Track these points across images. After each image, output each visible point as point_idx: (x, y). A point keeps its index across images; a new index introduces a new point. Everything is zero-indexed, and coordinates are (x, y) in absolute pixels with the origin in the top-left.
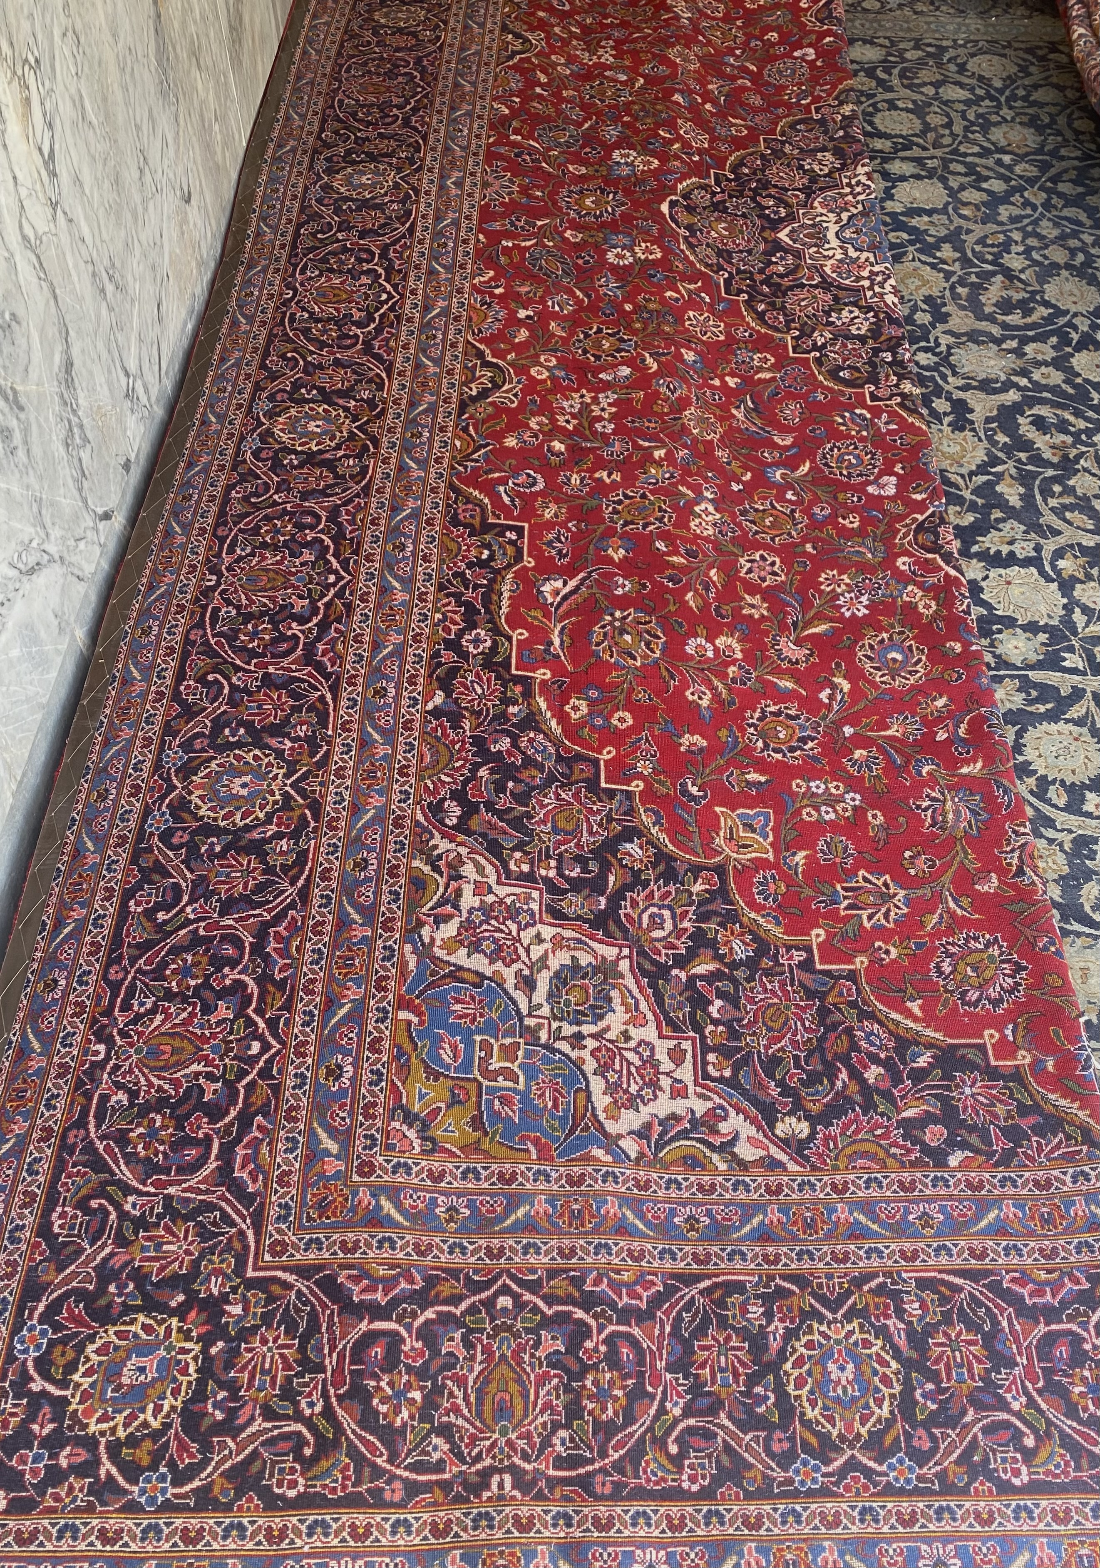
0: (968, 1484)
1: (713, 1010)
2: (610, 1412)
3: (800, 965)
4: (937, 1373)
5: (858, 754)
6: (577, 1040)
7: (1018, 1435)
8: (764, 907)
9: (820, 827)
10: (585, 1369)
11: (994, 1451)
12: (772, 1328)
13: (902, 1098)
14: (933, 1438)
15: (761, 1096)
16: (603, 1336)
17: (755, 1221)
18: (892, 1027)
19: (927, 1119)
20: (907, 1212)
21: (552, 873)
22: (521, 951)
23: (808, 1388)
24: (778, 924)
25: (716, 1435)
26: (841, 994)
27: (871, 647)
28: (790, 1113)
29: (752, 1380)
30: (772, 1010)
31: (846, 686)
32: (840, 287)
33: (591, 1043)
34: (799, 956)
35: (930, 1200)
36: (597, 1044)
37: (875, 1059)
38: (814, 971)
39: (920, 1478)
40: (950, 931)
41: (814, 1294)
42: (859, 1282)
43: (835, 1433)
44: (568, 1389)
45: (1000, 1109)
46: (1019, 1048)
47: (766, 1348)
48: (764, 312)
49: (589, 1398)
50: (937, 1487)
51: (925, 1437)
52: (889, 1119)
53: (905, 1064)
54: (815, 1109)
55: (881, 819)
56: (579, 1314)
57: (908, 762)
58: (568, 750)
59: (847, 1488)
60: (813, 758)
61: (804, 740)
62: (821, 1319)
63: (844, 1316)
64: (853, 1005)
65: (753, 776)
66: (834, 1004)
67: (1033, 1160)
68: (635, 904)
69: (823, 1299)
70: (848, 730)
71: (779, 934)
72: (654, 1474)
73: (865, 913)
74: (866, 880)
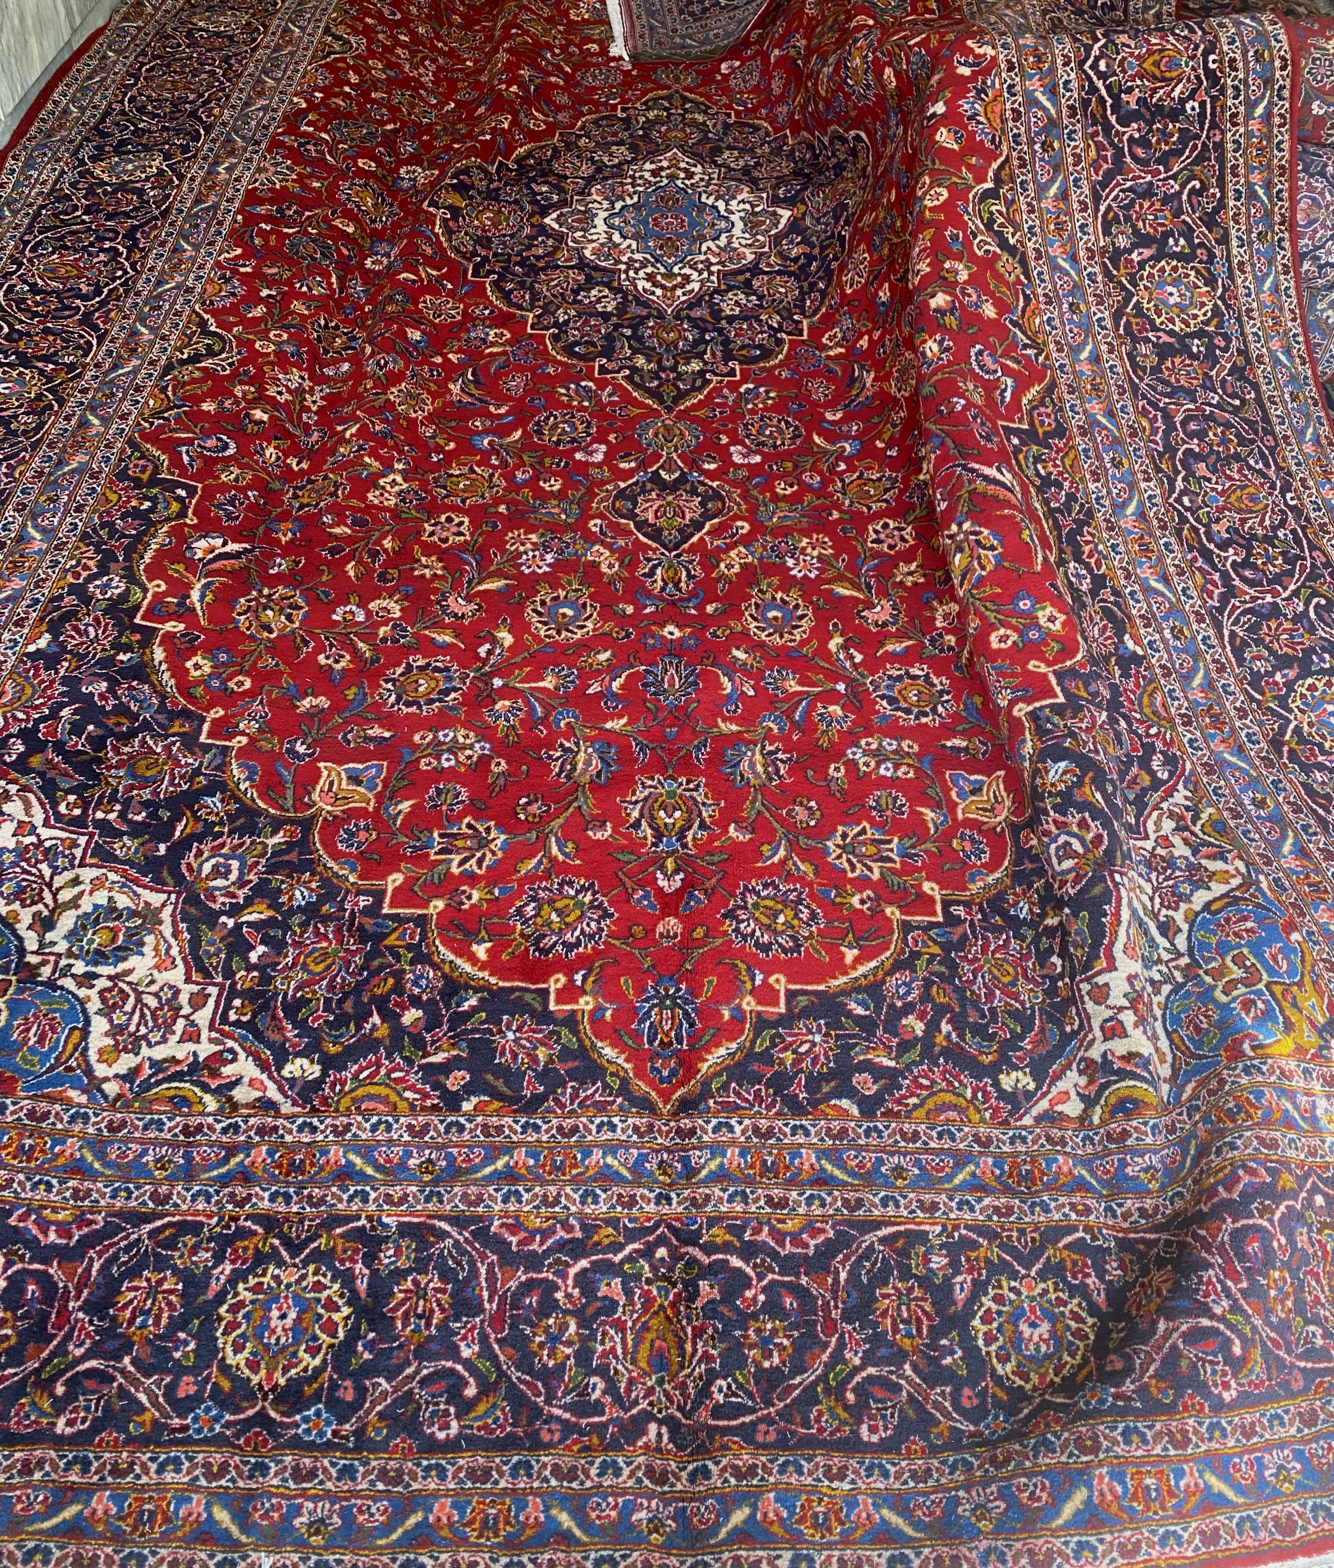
1: (254, 957)
3: (365, 910)
5: (501, 704)
8: (344, 854)
9: (435, 775)
12: (217, 1271)
13: (433, 1043)
16: (9, 1272)
17: (234, 1162)
18: (446, 969)
19: (456, 1064)
21: (112, 816)
22: (46, 894)
23: (236, 1334)
24: (354, 869)
25: (113, 1379)
26: (401, 937)
27: (543, 603)
28: (303, 1056)
29: (176, 1324)
30: (318, 954)
31: (508, 641)
32: (597, 268)
33: (102, 983)
34: (366, 901)
36: (109, 984)
37: (415, 1001)
38: (378, 916)
39: (335, 1433)
40: (545, 876)
41: (281, 1238)
45: (542, 1053)
46: (585, 993)
47: (205, 1289)
48: (511, 291)
50: (351, 1444)
51: (352, 1388)
52: (413, 1061)
53: (448, 1006)
54: (333, 1051)
55: (504, 766)
57: (548, 716)
59: (246, 1442)
60: (452, 708)
61: (447, 692)
62: (279, 1261)
63: (303, 1259)
64: (410, 948)
65: (375, 731)
66: (391, 949)
67: (564, 1106)
68: (200, 853)
69: (287, 1243)
70: (498, 682)
71: (352, 879)
72: (28, 1417)
73: (457, 858)
74: (469, 826)
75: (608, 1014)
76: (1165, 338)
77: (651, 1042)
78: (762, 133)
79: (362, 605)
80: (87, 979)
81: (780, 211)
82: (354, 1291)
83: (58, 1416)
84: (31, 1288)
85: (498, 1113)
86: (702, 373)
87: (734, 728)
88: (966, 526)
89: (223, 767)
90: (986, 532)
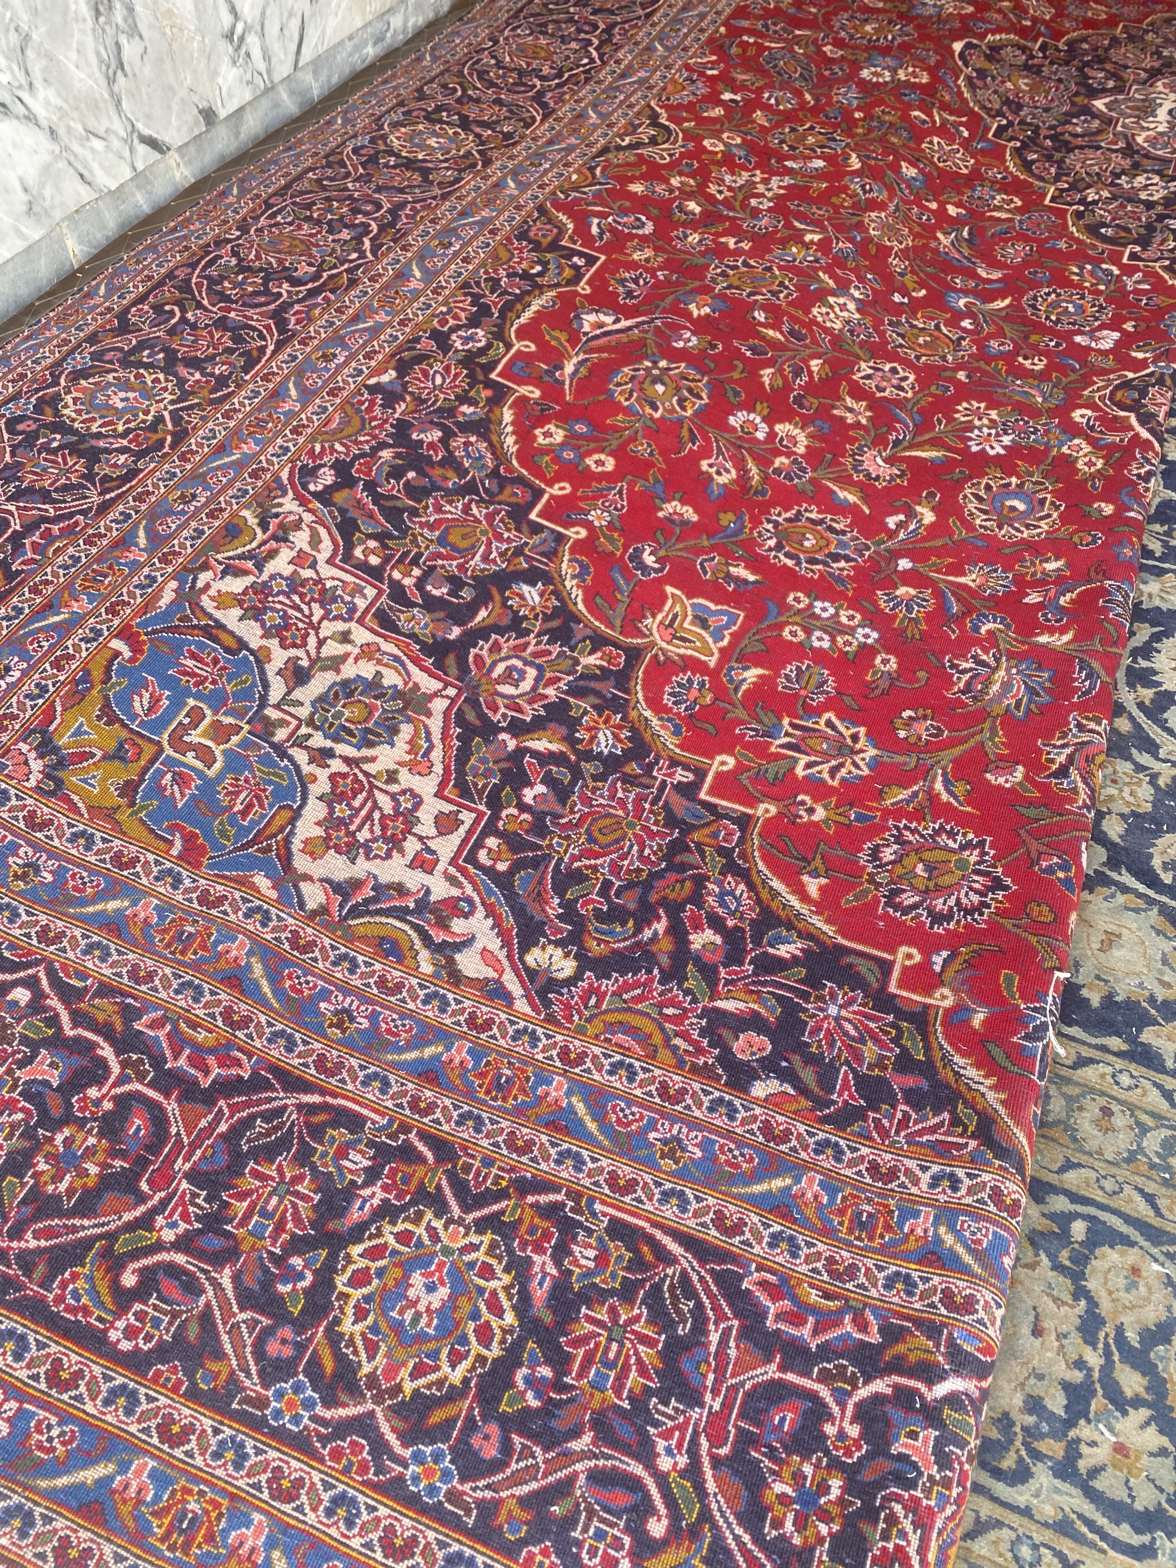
0: (524, 1542)
1: (528, 795)
2: (63, 1187)
4: (569, 1359)
7: (644, 1509)
8: (669, 710)
9: (799, 651)
10: (67, 1119)
11: (591, 1513)
13: (728, 983)
14: (507, 1448)
15: (532, 909)
16: (118, 1091)
17: (429, 1051)
18: (765, 895)
19: (754, 1022)
20: (652, 1126)
23: (365, 1291)
24: (677, 733)
26: (715, 835)
27: (988, 488)
28: (557, 944)
29: (296, 1246)
30: (608, 821)
31: (929, 517)
33: (337, 766)
34: (682, 776)
35: (694, 1125)
36: (344, 769)
39: (453, 1496)
40: (918, 815)
41: (452, 1177)
42: (524, 1187)
43: (366, 1369)
44: (29, 1134)
45: (870, 1051)
46: (942, 984)
47: (342, 1212)
48: (1033, 162)
49: (48, 1157)
50: (470, 1522)
51: (495, 1440)
52: (695, 1001)
53: (757, 943)
54: (595, 949)
55: (893, 664)
56: (107, 1052)
57: (965, 615)
58: (510, 469)
59: (336, 1455)
61: (836, 558)
62: (441, 1209)
63: (477, 1222)
64: (722, 852)
70: (904, 564)
80: (322, 756)
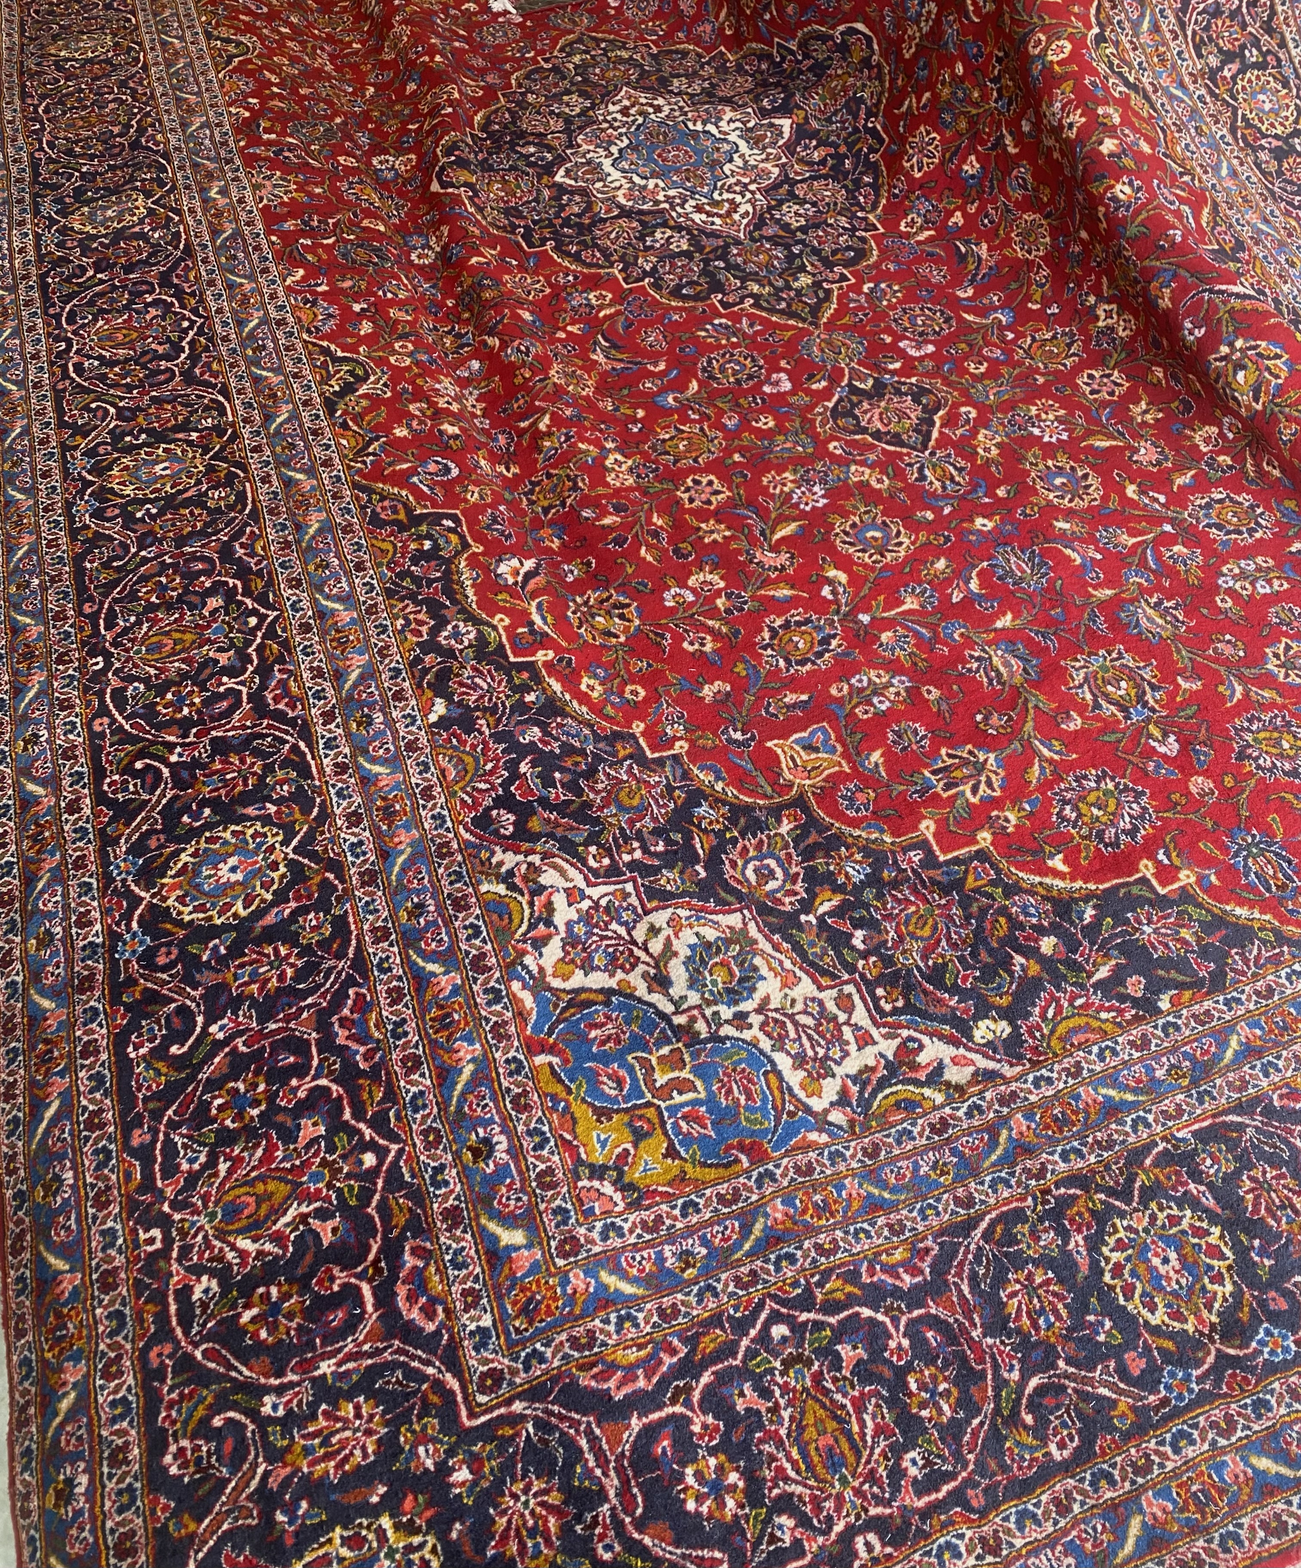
3: (924, 864)
5: (885, 637)
6: (740, 1020)
12: (1072, 1245)
21: (638, 854)
22: (637, 952)
25: (1064, 1388)
32: (642, 212)
37: (1041, 931)
38: (940, 865)
60: (844, 654)
65: (790, 698)
66: (976, 890)
67: (1244, 974)
68: (734, 864)
69: (1111, 1192)
71: (888, 839)
72: (1023, 1459)
73: (967, 789)
74: (950, 756)
75: (1213, 878)
76: (1275, 143)
77: (1269, 890)
78: (692, 55)
79: (683, 585)
81: (777, 122)
82: (1206, 1210)
83: (1046, 1445)
84: (930, 1334)
85: (1193, 1001)
86: (817, 285)
87: (1109, 592)
88: (1239, 344)
89: (686, 775)
90: (1264, 344)
